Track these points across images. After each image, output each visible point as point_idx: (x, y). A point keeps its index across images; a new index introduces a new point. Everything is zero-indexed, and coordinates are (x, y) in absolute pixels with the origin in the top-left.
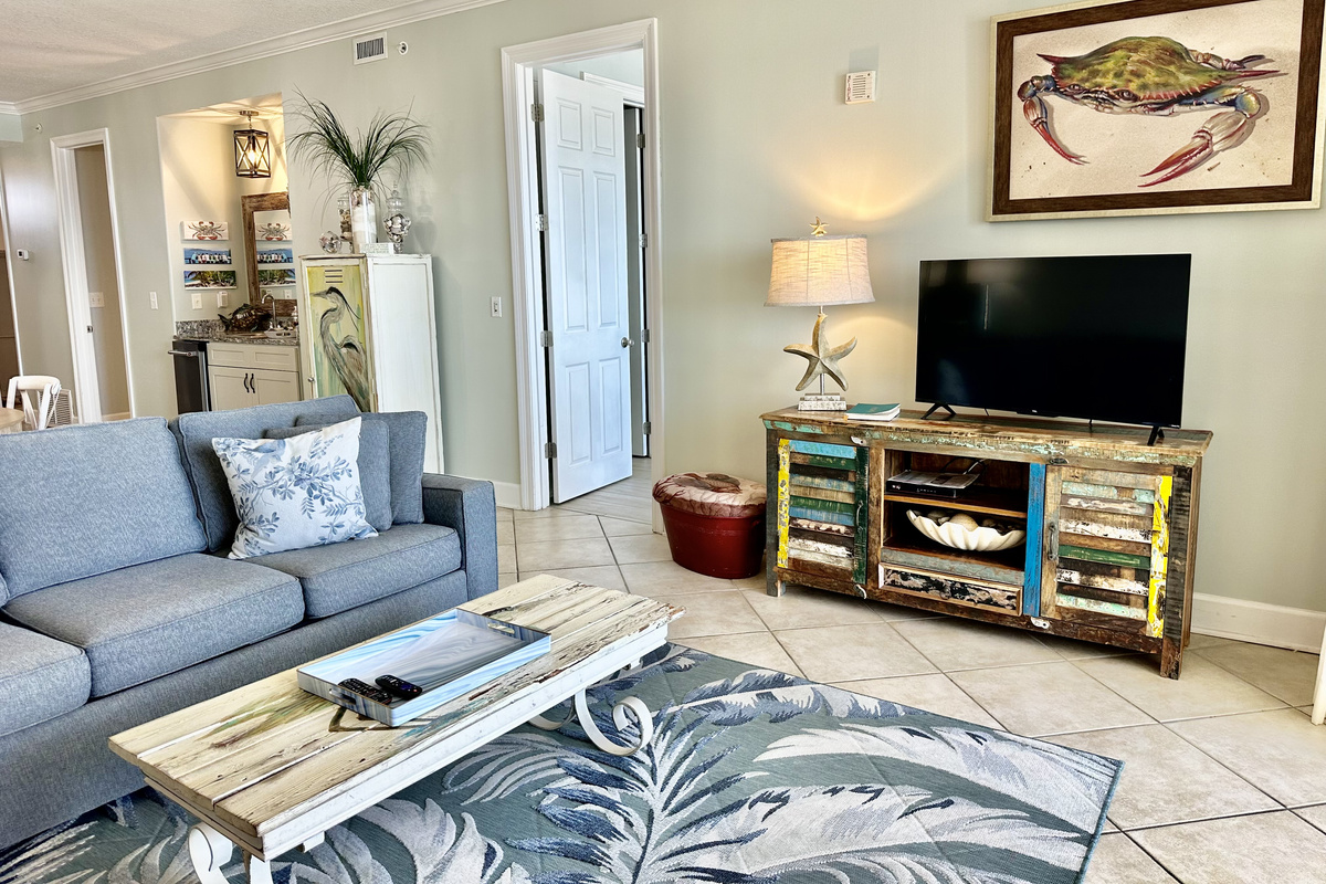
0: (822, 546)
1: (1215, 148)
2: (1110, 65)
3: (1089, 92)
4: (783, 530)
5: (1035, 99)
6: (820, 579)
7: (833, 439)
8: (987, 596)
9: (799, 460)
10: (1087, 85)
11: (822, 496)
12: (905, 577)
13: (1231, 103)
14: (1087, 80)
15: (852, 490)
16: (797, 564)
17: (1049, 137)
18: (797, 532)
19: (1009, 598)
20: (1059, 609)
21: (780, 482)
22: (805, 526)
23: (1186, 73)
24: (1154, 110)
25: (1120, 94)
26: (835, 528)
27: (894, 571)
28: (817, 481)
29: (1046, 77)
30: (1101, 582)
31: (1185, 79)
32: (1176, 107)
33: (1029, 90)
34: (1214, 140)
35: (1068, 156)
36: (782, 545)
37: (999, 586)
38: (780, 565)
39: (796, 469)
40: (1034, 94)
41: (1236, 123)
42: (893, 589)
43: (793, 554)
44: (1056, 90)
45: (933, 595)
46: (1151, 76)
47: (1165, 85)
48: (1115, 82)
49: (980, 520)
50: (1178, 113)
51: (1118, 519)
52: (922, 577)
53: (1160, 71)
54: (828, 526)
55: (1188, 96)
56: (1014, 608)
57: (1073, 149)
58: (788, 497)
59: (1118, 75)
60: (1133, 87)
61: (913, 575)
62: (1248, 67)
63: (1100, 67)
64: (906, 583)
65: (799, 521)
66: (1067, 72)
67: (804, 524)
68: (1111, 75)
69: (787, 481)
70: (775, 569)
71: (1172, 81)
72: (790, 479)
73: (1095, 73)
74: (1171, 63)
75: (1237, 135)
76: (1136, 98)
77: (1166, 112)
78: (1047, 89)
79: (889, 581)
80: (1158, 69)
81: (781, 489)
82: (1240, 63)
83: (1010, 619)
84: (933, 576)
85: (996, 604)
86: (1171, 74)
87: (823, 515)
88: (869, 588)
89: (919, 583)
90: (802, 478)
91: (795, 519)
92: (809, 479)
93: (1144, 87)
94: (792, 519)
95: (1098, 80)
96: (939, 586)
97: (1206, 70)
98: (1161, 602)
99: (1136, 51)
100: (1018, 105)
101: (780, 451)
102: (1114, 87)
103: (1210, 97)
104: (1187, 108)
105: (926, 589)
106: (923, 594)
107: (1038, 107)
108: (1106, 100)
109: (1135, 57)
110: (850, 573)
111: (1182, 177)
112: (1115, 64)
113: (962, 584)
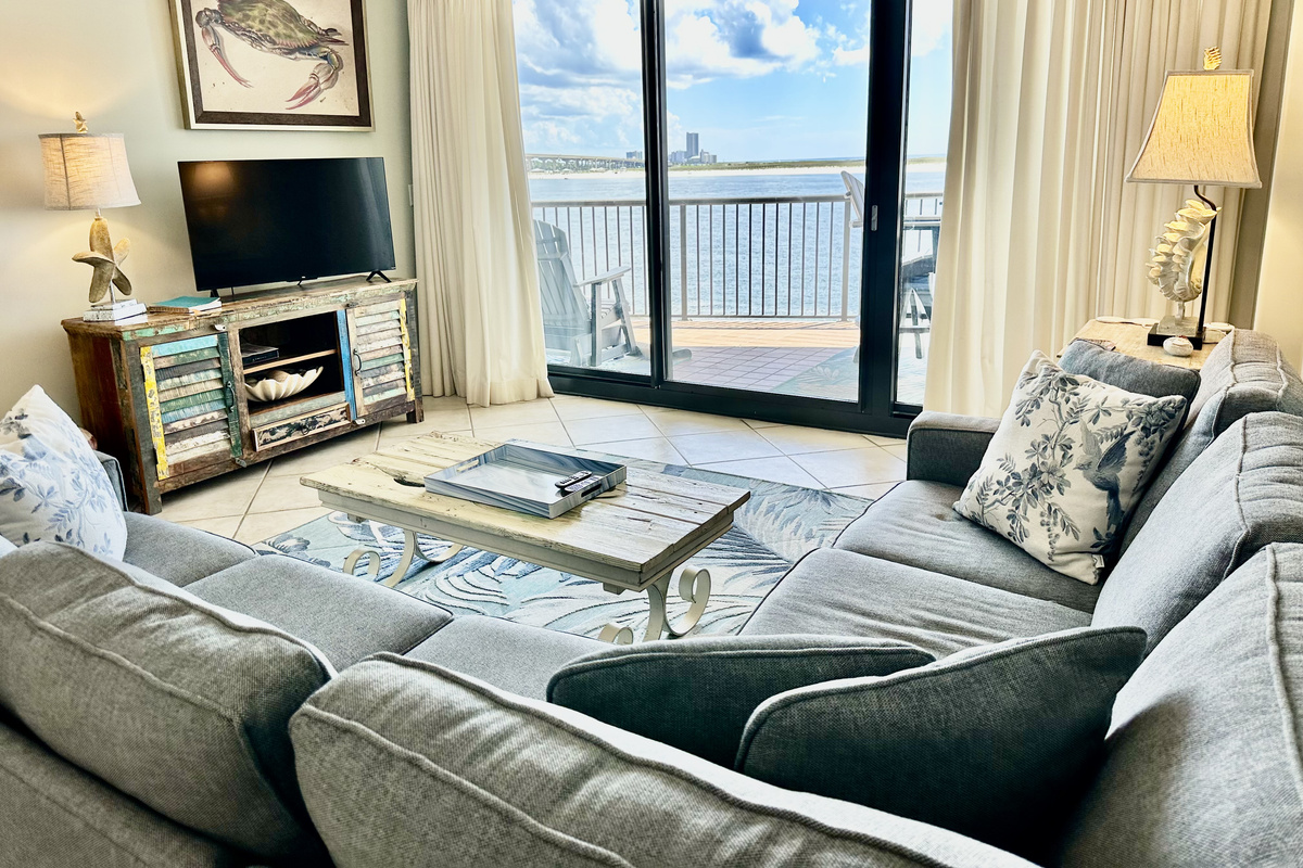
0: (200, 440)
1: (322, 87)
2: (256, 13)
3: (244, 30)
4: (158, 441)
5: (209, 27)
6: (201, 472)
7: (196, 333)
8: (329, 418)
9: (164, 363)
10: (243, 25)
12: (272, 432)
13: (325, 58)
14: (243, 21)
15: (218, 375)
17: (223, 62)
18: (173, 437)
19: (342, 413)
20: (367, 407)
22: (181, 428)
23: (300, 31)
24: (286, 54)
25: (264, 36)
27: (264, 432)
28: (185, 379)
29: (215, 11)
30: (383, 379)
31: (300, 35)
32: (298, 55)
33: (204, 20)
34: (321, 81)
35: (239, 80)
36: (160, 457)
37: (330, 407)
38: (161, 477)
39: (162, 373)
40: (208, 23)
41: (329, 72)
42: (267, 446)
43: (173, 460)
44: (223, 24)
45: (296, 436)
46: (281, 29)
47: (290, 37)
48: (261, 27)
50: (300, 59)
51: (387, 333)
52: (285, 426)
53: (286, 26)
54: (201, 418)
55: (303, 48)
56: (346, 419)
58: (158, 405)
59: (262, 22)
60: (272, 33)
61: (278, 427)
62: (329, 35)
63: (250, 13)
64: (274, 437)
65: (173, 425)
66: (229, 11)
67: (179, 426)
68: (257, 21)
69: (155, 389)
70: (156, 484)
71: (293, 35)
72: (158, 386)
73: (247, 17)
74: (291, 22)
75: (332, 79)
76: (274, 43)
77: (292, 57)
78: (216, 21)
79: (261, 442)
80: (285, 24)
81: (149, 400)
82: (326, 31)
84: (292, 421)
86: (291, 28)
87: (197, 409)
88: (245, 456)
89: (283, 432)
90: (169, 381)
91: (167, 425)
93: (278, 35)
95: (249, 22)
96: (299, 427)
97: (309, 32)
98: (412, 378)
99: (270, 7)
100: (197, 30)
102: (260, 31)
103: (315, 51)
104: (303, 57)
105: (289, 434)
106: (288, 439)
107: (212, 35)
108: (257, 40)
109: (270, 11)
110: (229, 452)
111: (309, 104)
112: (260, 13)
113: (312, 417)
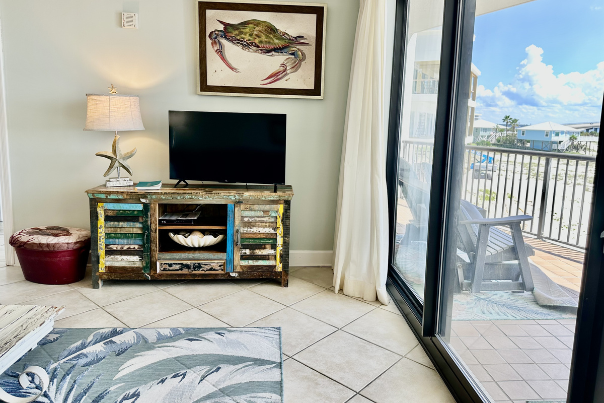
0: (125, 257)
1: (288, 72)
3: (239, 40)
4: (102, 252)
5: (216, 40)
7: (130, 201)
8: (210, 267)
9: (110, 214)
10: (238, 37)
11: (124, 231)
12: (170, 265)
13: (293, 54)
14: (238, 35)
15: (141, 226)
16: (110, 269)
17: (223, 58)
18: (110, 252)
19: (220, 266)
20: (241, 266)
21: (99, 226)
22: (115, 249)
23: (276, 39)
24: (265, 53)
25: (252, 43)
26: (132, 247)
27: (165, 264)
28: (121, 224)
29: (221, 31)
30: (258, 252)
31: (276, 41)
32: (273, 53)
33: (214, 36)
34: (288, 68)
35: (231, 68)
36: (101, 260)
37: (215, 261)
38: (100, 271)
39: (108, 219)
40: (216, 38)
41: (295, 62)
42: (165, 272)
43: (108, 264)
44: (225, 38)
45: (185, 271)
46: (264, 38)
48: (250, 38)
49: (204, 232)
50: (274, 55)
51: (264, 224)
52: (179, 264)
54: (128, 246)
55: (277, 49)
56: (222, 270)
57: (234, 65)
58: (104, 234)
59: (251, 35)
60: (257, 41)
61: (174, 264)
62: (298, 40)
63: (243, 30)
64: (171, 268)
65: (111, 246)
66: (230, 30)
67: (114, 247)
68: (248, 35)
69: (103, 225)
70: (97, 274)
72: (105, 224)
73: (241, 33)
74: (271, 34)
75: (296, 67)
76: (258, 47)
77: (270, 54)
78: (221, 36)
79: (162, 269)
80: (266, 35)
81: (99, 230)
82: (296, 38)
83: (220, 275)
84: (185, 262)
85: (214, 270)
87: (125, 241)
88: (152, 274)
89: (178, 267)
90: (112, 223)
91: (109, 245)
92: (116, 223)
93: (261, 42)
94: (107, 246)
95: (243, 36)
96: (188, 267)
97: (284, 39)
98: (281, 256)
99: (257, 26)
100: (209, 42)
101: (98, 210)
102: (249, 40)
103: (286, 50)
104: (277, 54)
105: (181, 269)
106: (180, 272)
107: (218, 44)
108: (247, 45)
109: (257, 28)
110: (142, 269)
112: (250, 30)
113: (199, 264)
